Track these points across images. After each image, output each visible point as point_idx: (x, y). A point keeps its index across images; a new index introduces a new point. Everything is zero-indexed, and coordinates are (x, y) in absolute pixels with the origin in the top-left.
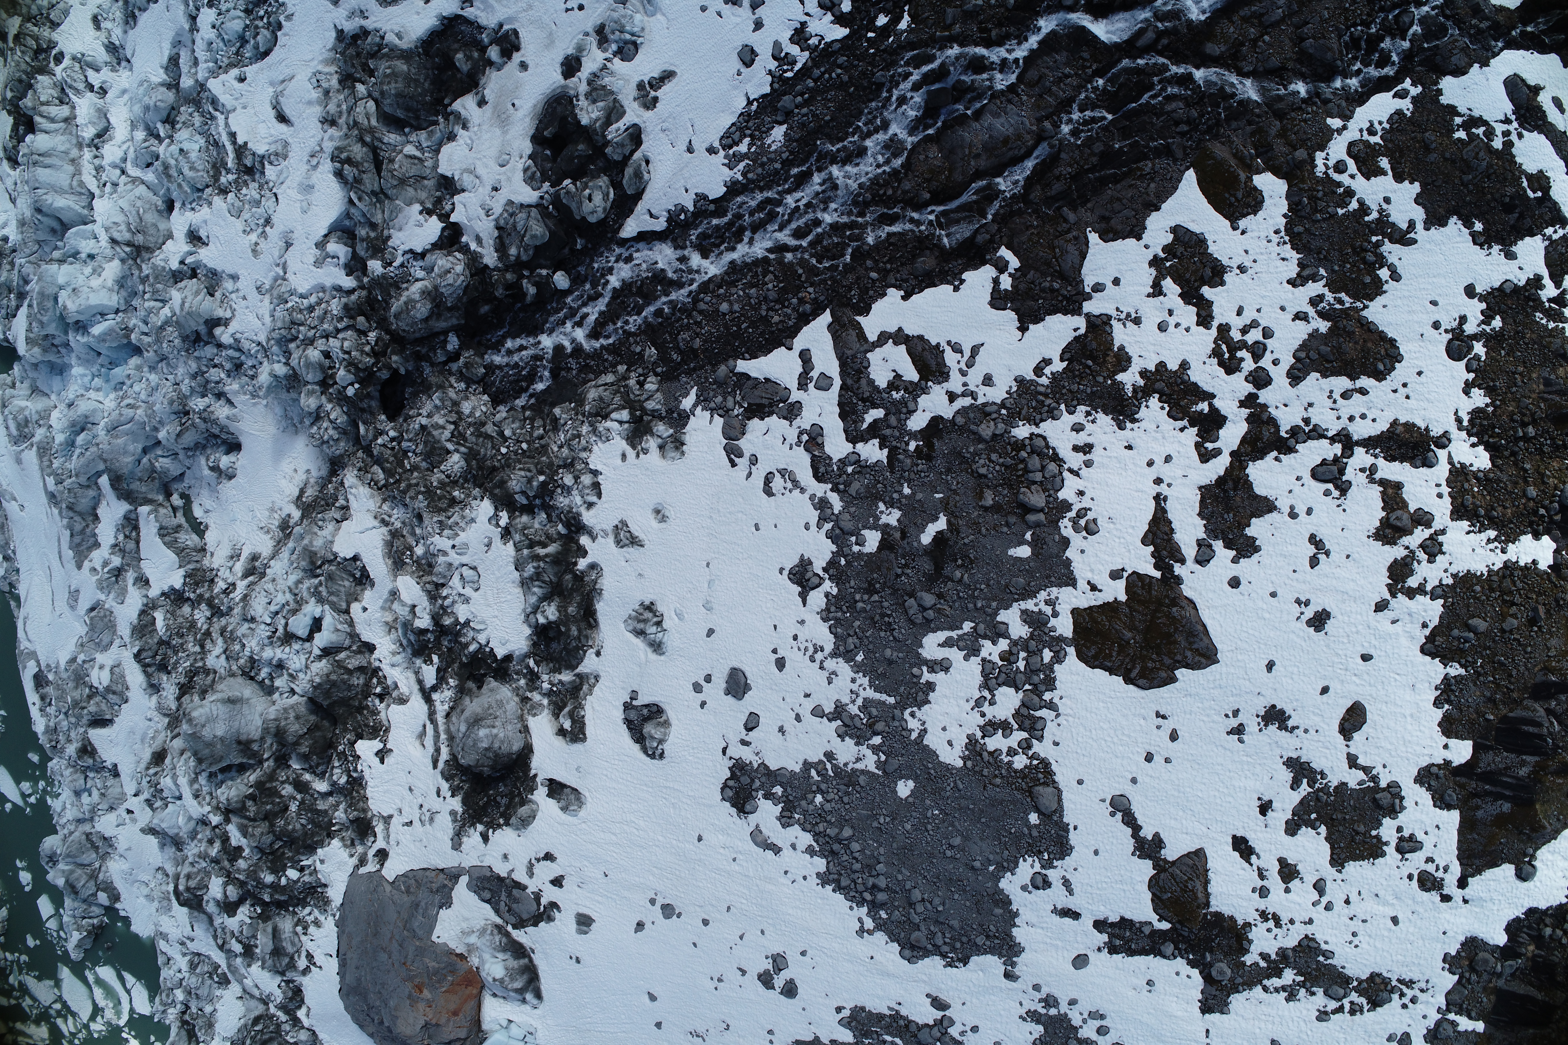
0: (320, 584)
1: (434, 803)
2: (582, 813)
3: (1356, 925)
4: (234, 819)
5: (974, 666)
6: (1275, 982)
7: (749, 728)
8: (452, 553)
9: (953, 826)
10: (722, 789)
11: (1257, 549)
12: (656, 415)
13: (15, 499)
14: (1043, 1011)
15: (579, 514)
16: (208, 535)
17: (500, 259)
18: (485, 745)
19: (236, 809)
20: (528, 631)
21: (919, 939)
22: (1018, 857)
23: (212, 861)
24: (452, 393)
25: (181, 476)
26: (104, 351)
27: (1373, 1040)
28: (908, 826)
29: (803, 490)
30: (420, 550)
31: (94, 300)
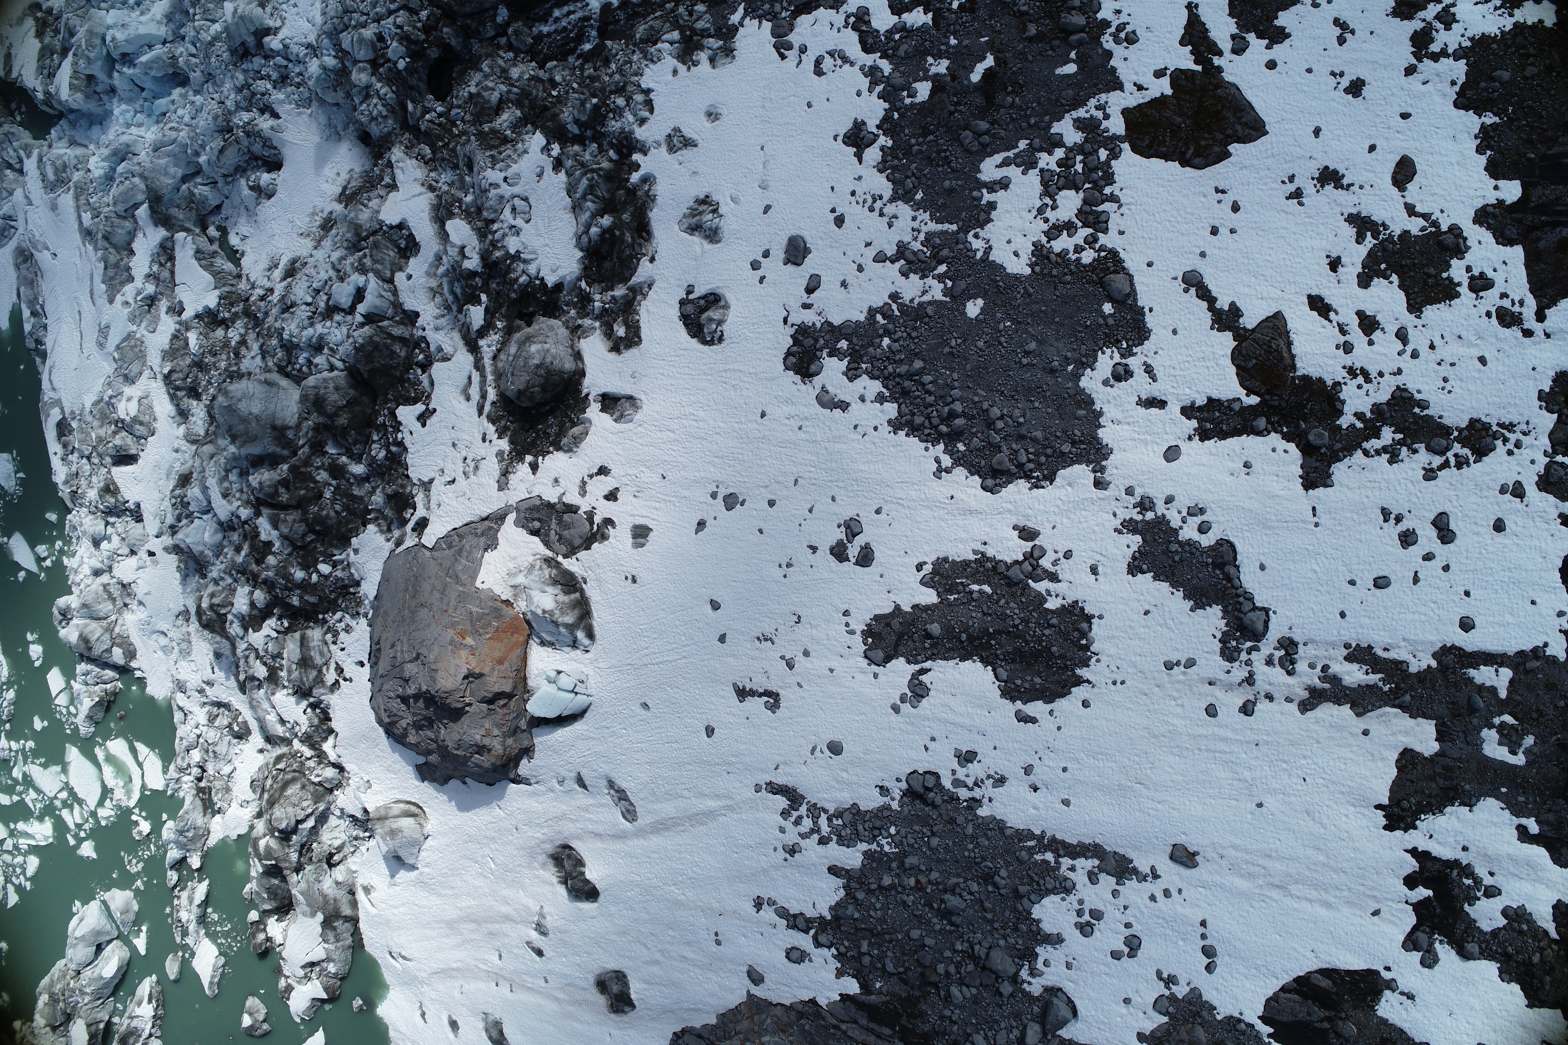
0: (365, 256)
2: (638, 417)
3: (1445, 370)
4: (265, 511)
5: (1034, 177)
6: (1374, 444)
7: (810, 290)
8: (504, 186)
9: (1027, 332)
10: (785, 359)
11: (1288, 36)
12: (705, 33)
13: (48, 249)
14: (1139, 518)
15: (631, 132)
16: (243, 261)
18: (536, 361)
19: (268, 495)
20: (580, 254)
21: (1000, 463)
22: (1095, 352)
23: (238, 572)
24: (501, 62)
25: (219, 207)
26: (148, 84)
27: (1485, 493)
28: (981, 344)
29: (852, 64)
30: (469, 198)
31: (143, 30)
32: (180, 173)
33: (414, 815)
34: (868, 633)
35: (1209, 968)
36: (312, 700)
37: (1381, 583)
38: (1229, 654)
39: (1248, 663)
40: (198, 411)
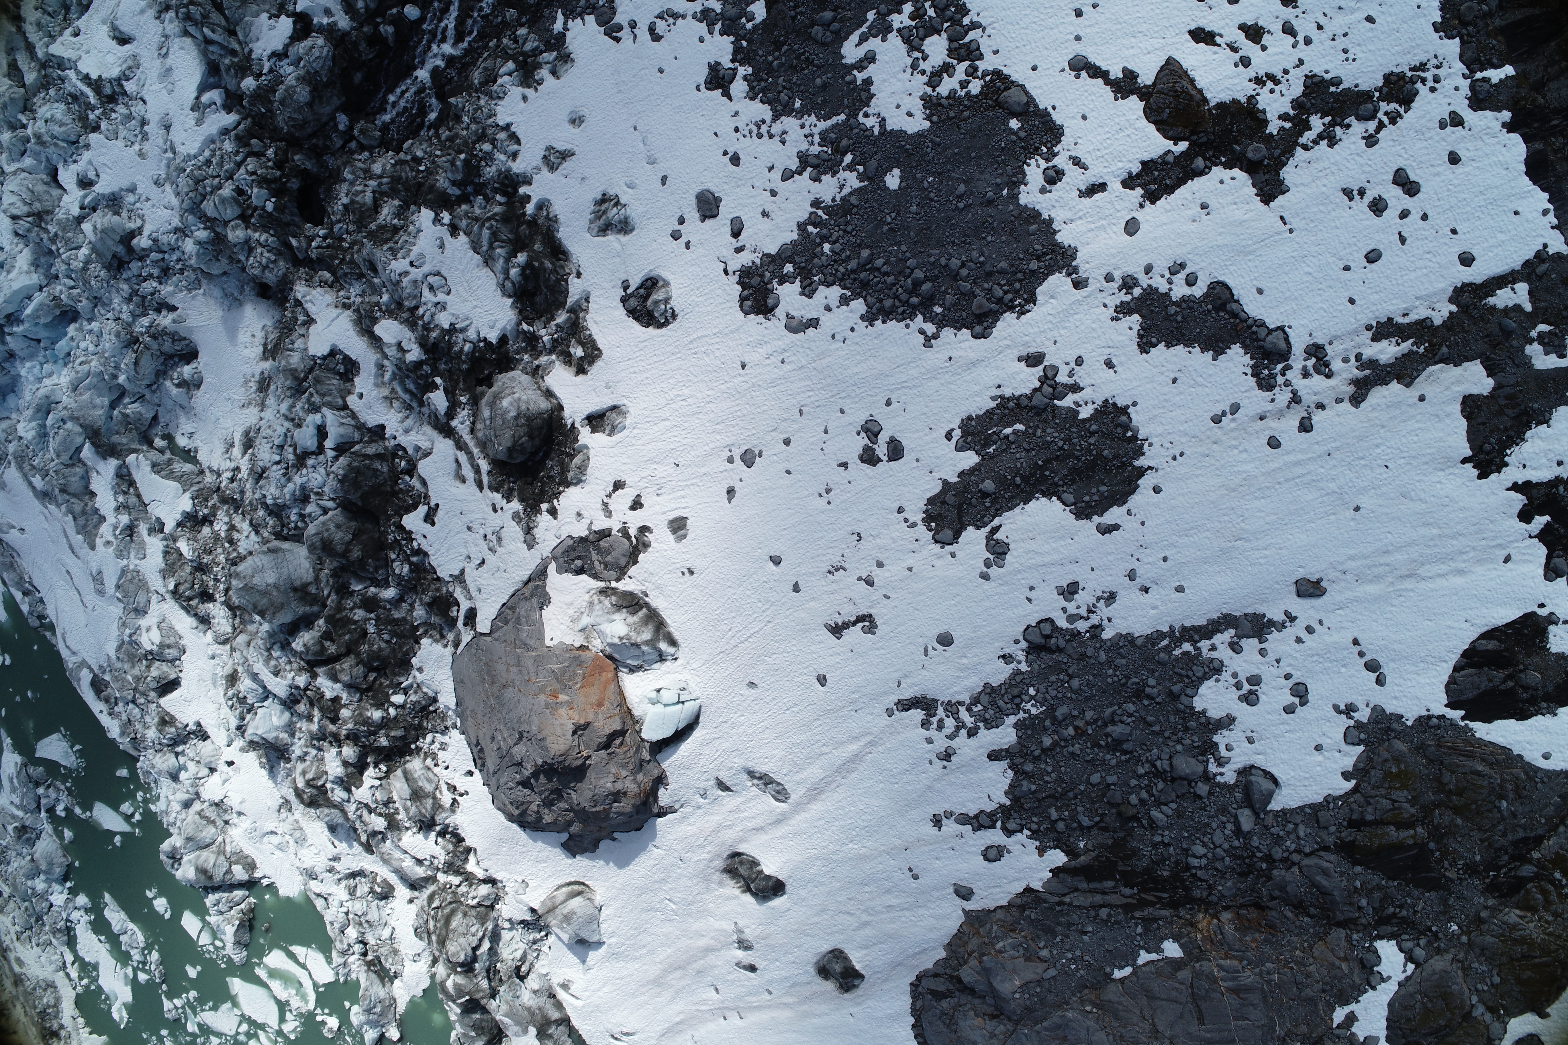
0: (311, 395)
1: (495, 520)
2: (629, 421)
3: (1341, 43)
4: (320, 670)
5: (894, 39)
6: (1309, 135)
7: (736, 234)
8: (413, 270)
10: (741, 306)
12: (536, 52)
13: (13, 527)
14: (1128, 298)
15: (509, 170)
16: (200, 457)
17: (352, 19)
18: (513, 414)
19: (316, 654)
20: (510, 301)
21: (980, 306)
22: (1021, 167)
23: (319, 740)
24: (359, 164)
25: (155, 418)
26: (42, 334)
27: (1428, 135)
28: (914, 208)
29: (683, 17)
30: (385, 298)
31: (16, 286)
32: (106, 401)
33: (579, 893)
34: (928, 519)
35: (1380, 681)
36: (438, 828)
37: (1373, 257)
38: (1266, 384)
39: (1287, 384)
40: (218, 612)
